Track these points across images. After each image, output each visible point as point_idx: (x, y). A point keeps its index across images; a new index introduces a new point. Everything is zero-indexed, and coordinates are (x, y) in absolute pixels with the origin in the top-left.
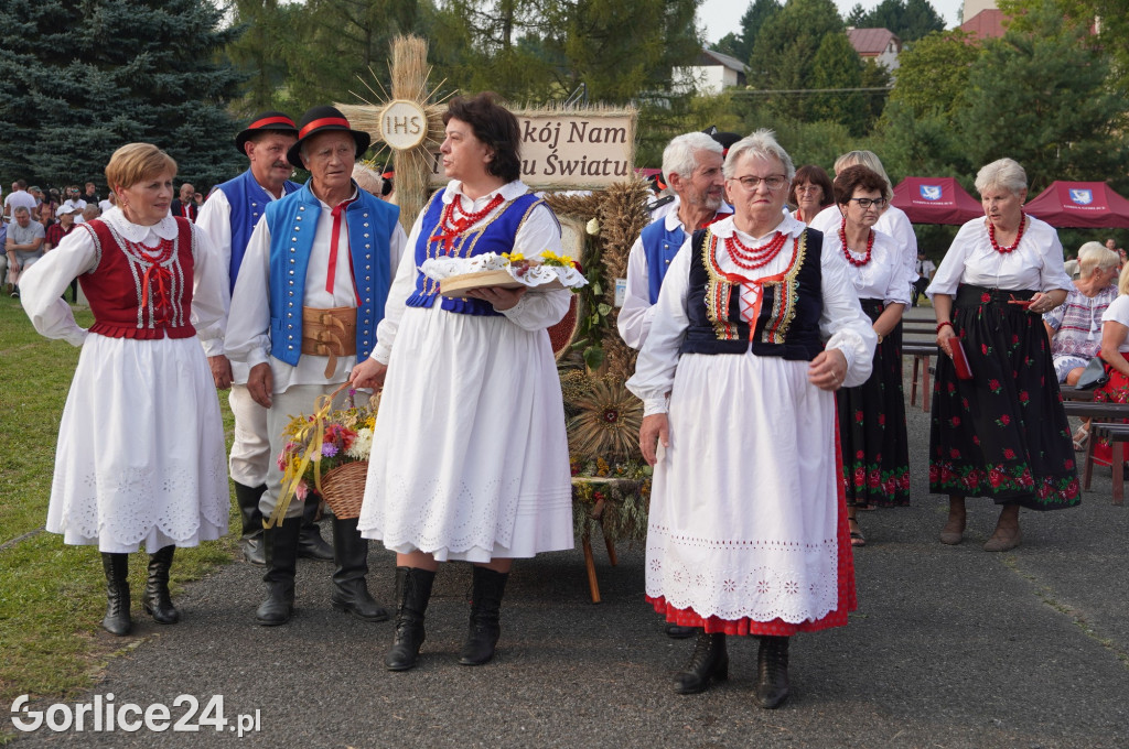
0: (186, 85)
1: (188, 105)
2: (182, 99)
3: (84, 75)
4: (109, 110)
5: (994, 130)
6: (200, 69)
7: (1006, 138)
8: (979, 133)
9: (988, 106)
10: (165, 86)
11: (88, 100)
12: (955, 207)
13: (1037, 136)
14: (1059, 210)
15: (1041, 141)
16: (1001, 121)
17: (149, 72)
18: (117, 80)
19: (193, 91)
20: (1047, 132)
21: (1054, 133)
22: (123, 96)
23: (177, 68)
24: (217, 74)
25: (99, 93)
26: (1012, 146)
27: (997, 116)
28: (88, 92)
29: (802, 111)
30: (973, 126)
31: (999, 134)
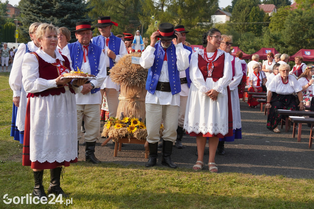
3: (53, 20)
5: (291, 35)
6: (82, 18)
7: (294, 38)
8: (287, 36)
9: (290, 29)
10: (73, 23)
15: (304, 38)
16: (293, 33)
17: (69, 19)
18: (61, 21)
20: (306, 36)
23: (76, 18)
24: (86, 19)
29: (246, 28)
30: (285, 34)
31: (293, 36)
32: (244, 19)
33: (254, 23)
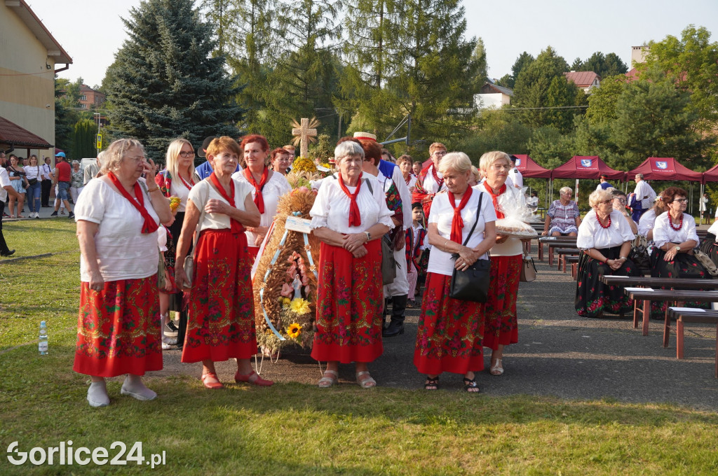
0: (217, 115)
1: (218, 125)
2: (216, 122)
3: (169, 112)
4: (181, 128)
5: (630, 130)
6: (223, 107)
7: (636, 135)
8: (622, 132)
9: (626, 118)
10: (207, 116)
11: (171, 124)
12: (598, 170)
13: (651, 133)
14: (650, 171)
15: (654, 136)
16: (633, 126)
17: (200, 109)
18: (184, 114)
19: (221, 118)
20: (657, 132)
21: (660, 132)
22: (187, 122)
23: (212, 107)
24: (232, 109)
25: (176, 120)
26: (639, 139)
27: (631, 124)
28: (171, 121)
29: (541, 119)
30: (618, 128)
31: (632, 133)
32: (538, 101)
33: (558, 107)
